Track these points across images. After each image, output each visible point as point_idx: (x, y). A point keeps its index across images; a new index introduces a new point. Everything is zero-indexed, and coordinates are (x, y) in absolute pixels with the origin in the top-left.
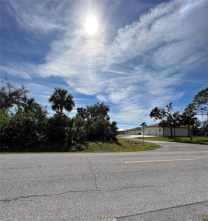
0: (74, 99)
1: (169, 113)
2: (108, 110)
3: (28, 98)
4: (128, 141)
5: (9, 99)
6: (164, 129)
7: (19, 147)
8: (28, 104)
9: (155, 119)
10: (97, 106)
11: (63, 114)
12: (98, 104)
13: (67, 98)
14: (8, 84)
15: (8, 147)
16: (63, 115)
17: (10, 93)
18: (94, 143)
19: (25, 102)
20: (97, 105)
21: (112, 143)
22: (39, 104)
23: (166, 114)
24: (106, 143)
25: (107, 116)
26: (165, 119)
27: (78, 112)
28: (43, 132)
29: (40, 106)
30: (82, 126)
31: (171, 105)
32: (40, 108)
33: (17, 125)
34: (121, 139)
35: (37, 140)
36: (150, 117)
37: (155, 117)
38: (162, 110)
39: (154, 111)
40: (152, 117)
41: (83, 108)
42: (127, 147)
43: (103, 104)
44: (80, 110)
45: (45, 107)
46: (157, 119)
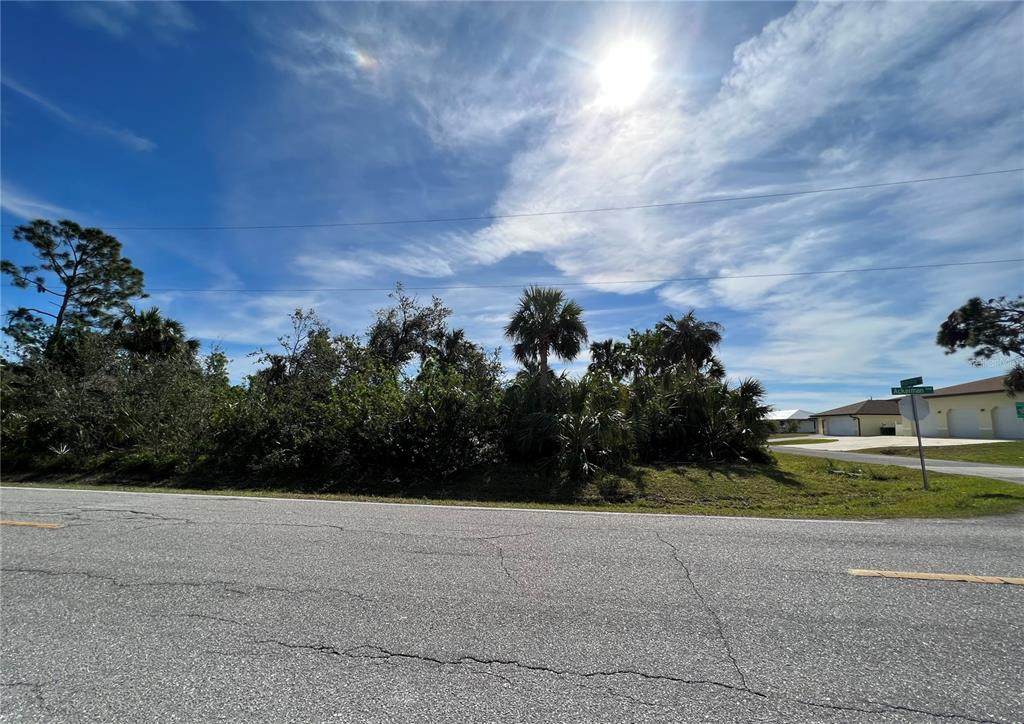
0: (583, 317)
2: (714, 337)
3: (447, 332)
4: (829, 465)
5: (404, 341)
8: (447, 349)
9: (978, 354)
10: (668, 327)
11: (549, 368)
12: (671, 319)
13: (562, 316)
14: (402, 300)
15: (397, 480)
17: (405, 323)
18: (669, 473)
19: (440, 344)
20: (667, 323)
21: (751, 473)
22: (475, 345)
25: (711, 363)
27: (594, 357)
28: (487, 433)
29: (481, 351)
32: (481, 357)
33: (422, 413)
35: (473, 459)
36: (945, 349)
37: (974, 345)
38: (1018, 306)
39: (962, 316)
40: (953, 346)
41: (611, 342)
42: (828, 494)
43: (691, 319)
44: (601, 350)
45: (495, 353)
46: (988, 356)
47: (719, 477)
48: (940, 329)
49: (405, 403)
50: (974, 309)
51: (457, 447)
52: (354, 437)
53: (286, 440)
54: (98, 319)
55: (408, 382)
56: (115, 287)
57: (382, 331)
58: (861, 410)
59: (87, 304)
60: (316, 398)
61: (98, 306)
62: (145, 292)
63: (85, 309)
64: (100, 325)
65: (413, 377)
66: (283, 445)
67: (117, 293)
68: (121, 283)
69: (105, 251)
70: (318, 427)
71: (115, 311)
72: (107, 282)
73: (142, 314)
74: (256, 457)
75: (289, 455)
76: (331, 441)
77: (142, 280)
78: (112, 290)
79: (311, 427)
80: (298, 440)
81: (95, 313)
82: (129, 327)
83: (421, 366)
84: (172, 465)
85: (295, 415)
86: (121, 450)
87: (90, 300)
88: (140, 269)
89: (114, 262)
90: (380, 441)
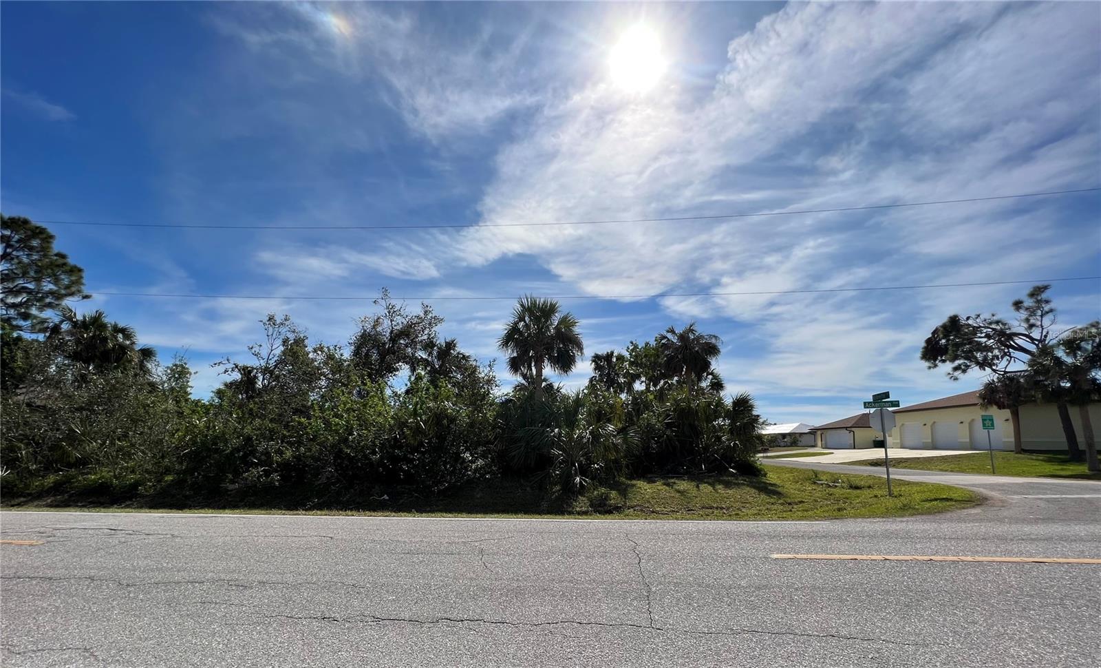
0: (578, 329)
1: (1036, 334)
2: (713, 350)
3: (438, 343)
4: (814, 476)
5: (391, 351)
6: (1015, 415)
7: (416, 496)
8: (439, 360)
9: (956, 369)
10: (668, 340)
11: (545, 380)
12: (672, 331)
13: (557, 328)
14: (388, 308)
15: (386, 497)
16: (544, 384)
17: (392, 332)
18: (659, 485)
19: (430, 354)
20: (669, 336)
21: (738, 485)
22: (468, 357)
23: (1020, 341)
24: (710, 484)
25: (710, 377)
26: (1018, 364)
27: (595, 369)
28: (480, 449)
29: (474, 363)
30: (609, 421)
31: (1044, 296)
32: (475, 370)
33: (411, 429)
34: (780, 469)
35: (464, 475)
36: (927, 364)
37: (953, 360)
38: (991, 323)
39: (943, 333)
40: (935, 360)
41: (612, 353)
42: (803, 502)
43: (691, 331)
44: (603, 362)
45: (490, 366)
46: (964, 371)
47: (705, 488)
48: (923, 344)
49: (393, 418)
50: (953, 325)
51: (449, 463)
52: (339, 454)
53: (263, 458)
54: (28, 323)
55: (395, 394)
56: (48, 286)
57: (366, 341)
58: (855, 423)
59: (14, 306)
60: (294, 414)
61: (27, 308)
62: (86, 292)
63: (12, 312)
64: (33, 329)
65: (401, 390)
66: (261, 464)
67: (51, 293)
68: (56, 281)
69: (35, 243)
70: (300, 443)
71: (51, 316)
72: (38, 280)
73: (84, 317)
74: (230, 476)
75: (267, 473)
76: (313, 457)
77: (82, 277)
78: (46, 289)
79: (291, 444)
80: (276, 458)
81: (26, 316)
82: (69, 333)
83: (410, 380)
84: (135, 485)
85: (271, 431)
86: (73, 471)
87: (18, 300)
88: (79, 265)
89: (45, 256)
90: (366, 457)
